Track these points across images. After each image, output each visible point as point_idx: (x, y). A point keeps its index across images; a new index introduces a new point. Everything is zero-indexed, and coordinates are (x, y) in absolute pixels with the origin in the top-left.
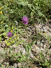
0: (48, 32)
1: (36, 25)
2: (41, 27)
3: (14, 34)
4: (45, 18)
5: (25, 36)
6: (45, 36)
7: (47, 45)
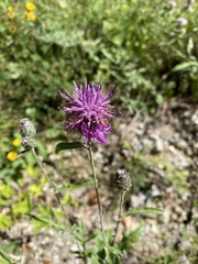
0: (172, 148)
1: (121, 122)
2: (140, 132)
3: (24, 166)
4: (154, 93)
5: (75, 173)
6: (165, 169)
7: (173, 210)
